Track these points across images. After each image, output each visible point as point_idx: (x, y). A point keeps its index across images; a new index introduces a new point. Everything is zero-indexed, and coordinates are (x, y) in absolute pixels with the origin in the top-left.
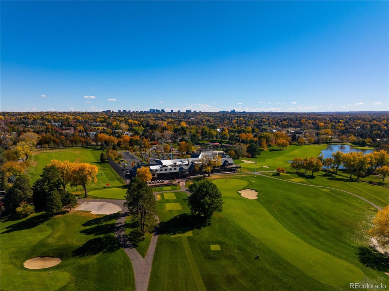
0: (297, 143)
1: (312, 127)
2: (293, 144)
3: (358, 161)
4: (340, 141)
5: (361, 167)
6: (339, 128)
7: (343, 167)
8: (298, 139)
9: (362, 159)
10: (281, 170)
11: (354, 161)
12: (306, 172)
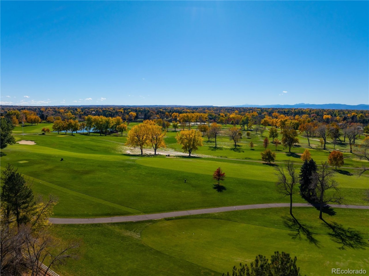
0: (46, 122)
1: (53, 113)
2: (43, 123)
3: (104, 121)
4: (83, 120)
5: (107, 126)
6: (78, 113)
7: (93, 131)
8: (46, 118)
9: (107, 120)
10: (46, 130)
11: (102, 121)
12: (66, 133)
